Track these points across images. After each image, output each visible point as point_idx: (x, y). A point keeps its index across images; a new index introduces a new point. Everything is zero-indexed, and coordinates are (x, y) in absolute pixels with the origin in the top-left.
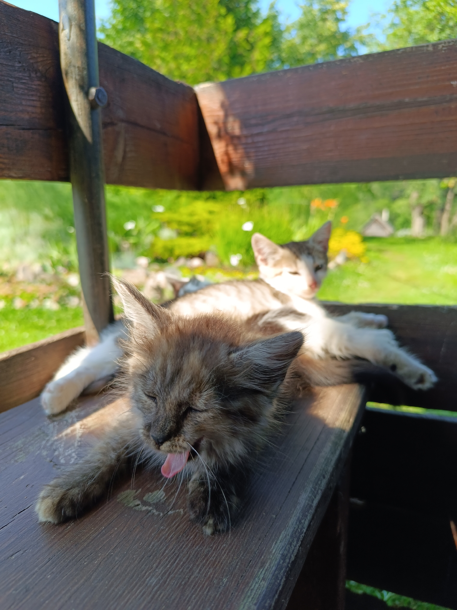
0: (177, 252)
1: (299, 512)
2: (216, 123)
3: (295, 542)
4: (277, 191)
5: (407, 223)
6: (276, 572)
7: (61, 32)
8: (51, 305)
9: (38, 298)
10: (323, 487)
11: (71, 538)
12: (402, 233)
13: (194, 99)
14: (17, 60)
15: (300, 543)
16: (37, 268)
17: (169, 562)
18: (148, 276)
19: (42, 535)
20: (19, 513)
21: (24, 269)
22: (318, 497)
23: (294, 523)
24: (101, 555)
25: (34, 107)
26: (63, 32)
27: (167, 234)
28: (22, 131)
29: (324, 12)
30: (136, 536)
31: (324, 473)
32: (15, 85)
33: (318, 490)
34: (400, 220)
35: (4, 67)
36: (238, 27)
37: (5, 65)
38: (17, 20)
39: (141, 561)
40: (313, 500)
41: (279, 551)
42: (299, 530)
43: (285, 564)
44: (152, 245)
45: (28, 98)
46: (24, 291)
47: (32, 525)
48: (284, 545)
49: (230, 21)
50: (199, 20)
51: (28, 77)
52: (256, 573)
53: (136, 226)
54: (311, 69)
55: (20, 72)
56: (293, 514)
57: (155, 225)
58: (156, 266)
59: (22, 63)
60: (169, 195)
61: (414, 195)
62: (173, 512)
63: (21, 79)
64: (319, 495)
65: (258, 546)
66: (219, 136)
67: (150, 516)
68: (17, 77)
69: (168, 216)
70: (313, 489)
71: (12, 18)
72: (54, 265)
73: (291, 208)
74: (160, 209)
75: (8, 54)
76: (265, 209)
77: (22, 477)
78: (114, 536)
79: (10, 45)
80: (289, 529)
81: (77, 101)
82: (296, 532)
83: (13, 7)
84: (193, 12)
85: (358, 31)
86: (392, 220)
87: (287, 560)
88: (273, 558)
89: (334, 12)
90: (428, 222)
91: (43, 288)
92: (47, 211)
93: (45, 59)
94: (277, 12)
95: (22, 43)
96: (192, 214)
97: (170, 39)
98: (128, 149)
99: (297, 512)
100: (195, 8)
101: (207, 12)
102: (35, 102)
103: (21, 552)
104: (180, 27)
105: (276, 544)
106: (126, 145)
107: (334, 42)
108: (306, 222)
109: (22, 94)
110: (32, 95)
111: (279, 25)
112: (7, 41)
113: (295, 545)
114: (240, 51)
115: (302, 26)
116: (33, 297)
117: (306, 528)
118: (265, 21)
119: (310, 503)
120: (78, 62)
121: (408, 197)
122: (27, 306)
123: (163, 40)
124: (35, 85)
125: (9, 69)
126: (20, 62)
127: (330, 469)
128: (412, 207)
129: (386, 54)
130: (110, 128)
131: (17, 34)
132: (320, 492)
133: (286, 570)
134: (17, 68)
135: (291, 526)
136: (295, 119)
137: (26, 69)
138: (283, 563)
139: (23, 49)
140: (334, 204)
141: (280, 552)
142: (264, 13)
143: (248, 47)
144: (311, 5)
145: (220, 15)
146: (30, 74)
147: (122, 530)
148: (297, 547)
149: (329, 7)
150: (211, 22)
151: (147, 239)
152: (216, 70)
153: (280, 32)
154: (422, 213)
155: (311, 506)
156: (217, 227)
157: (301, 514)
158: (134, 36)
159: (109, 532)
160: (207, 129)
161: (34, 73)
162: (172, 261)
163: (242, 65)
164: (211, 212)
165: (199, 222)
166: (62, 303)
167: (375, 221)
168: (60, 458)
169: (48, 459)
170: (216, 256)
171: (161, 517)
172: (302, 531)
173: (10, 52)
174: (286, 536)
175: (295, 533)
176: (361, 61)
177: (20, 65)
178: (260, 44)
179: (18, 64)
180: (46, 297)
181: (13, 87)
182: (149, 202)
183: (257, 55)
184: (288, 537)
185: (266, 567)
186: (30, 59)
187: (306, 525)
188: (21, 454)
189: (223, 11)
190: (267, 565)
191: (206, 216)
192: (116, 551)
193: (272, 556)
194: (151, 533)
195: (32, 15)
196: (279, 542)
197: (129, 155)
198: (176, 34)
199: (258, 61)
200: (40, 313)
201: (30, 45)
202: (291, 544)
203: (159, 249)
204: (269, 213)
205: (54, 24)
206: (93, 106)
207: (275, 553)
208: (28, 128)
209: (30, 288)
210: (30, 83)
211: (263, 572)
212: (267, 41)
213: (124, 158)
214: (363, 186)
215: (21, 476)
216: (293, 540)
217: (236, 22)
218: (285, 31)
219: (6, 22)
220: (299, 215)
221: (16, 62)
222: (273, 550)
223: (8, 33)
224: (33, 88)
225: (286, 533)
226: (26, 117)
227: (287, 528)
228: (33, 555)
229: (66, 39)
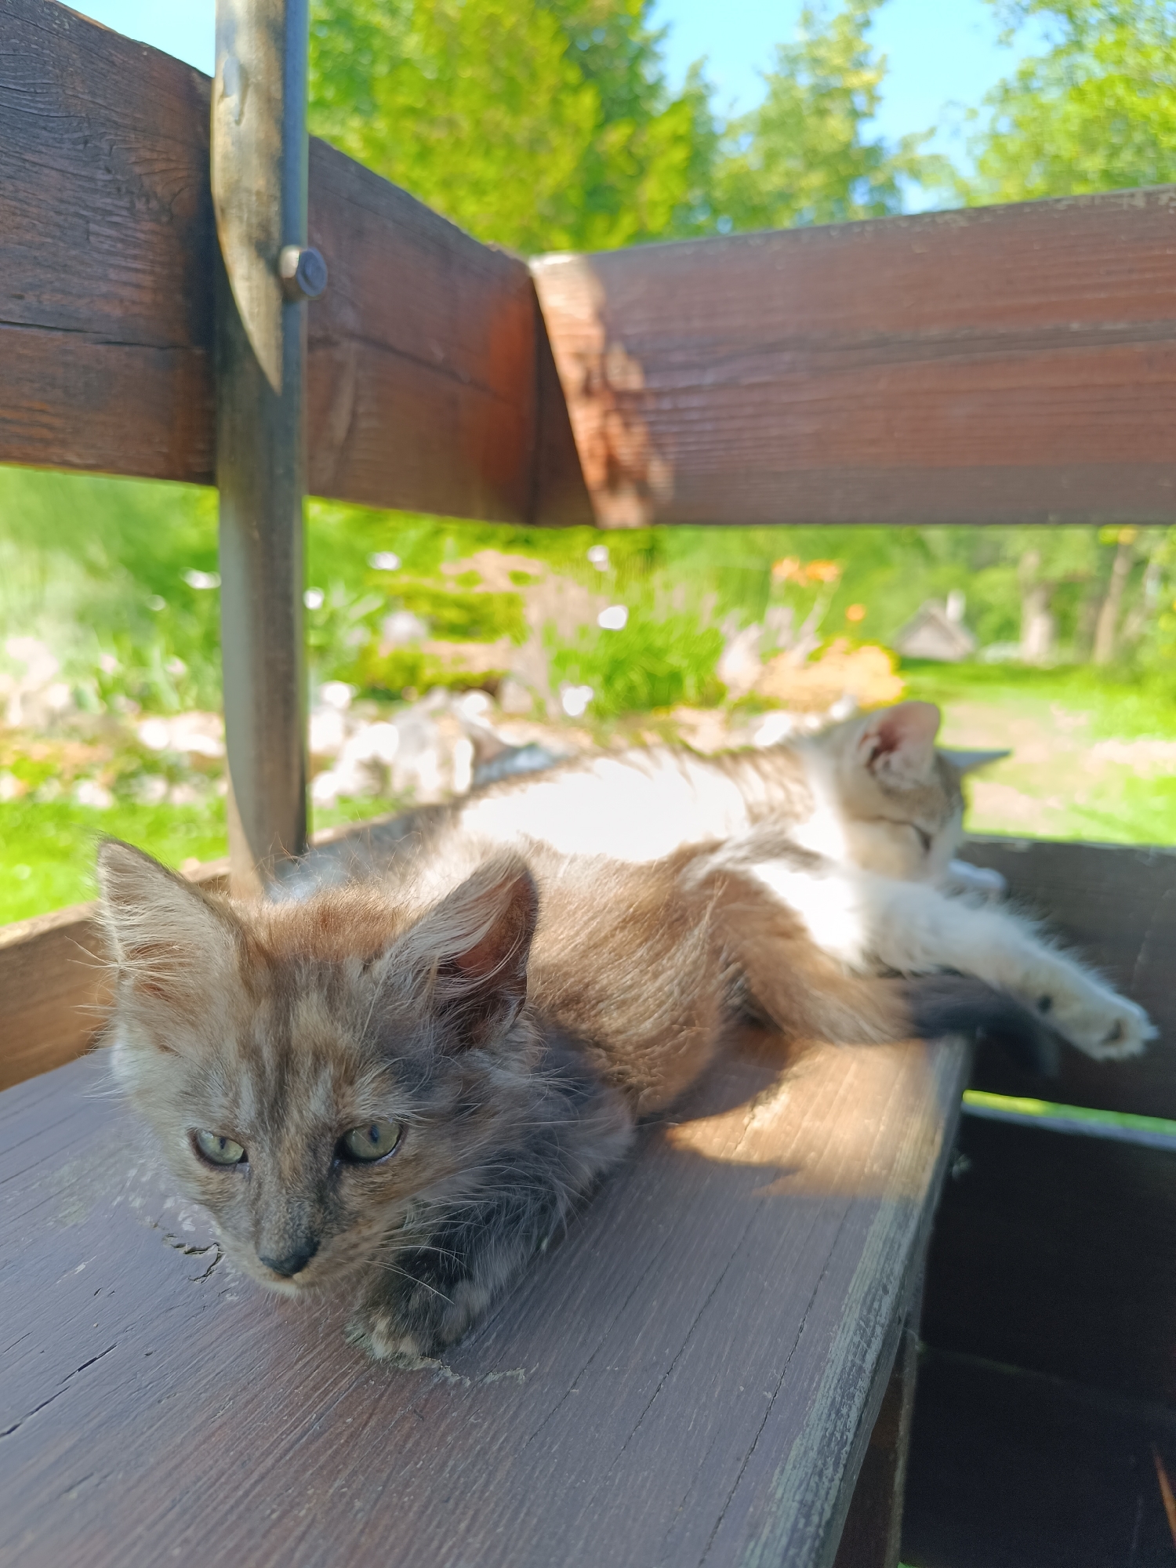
0: (428, 674)
1: (832, 1387)
2: (580, 357)
3: (831, 1469)
4: (686, 534)
5: (1009, 629)
6: (792, 1552)
7: (219, 102)
8: (93, 795)
9: (59, 776)
10: (885, 1318)
11: (230, 1443)
12: (995, 653)
13: (530, 292)
14: (101, 163)
15: (841, 1470)
16: (59, 697)
17: (501, 1515)
18: (349, 732)
19: (148, 1434)
20: (79, 1370)
21: (25, 700)
22: (876, 1344)
23: (824, 1416)
24: (314, 1493)
25: (138, 286)
26: (222, 100)
27: (403, 626)
28: (101, 348)
29: (823, 92)
30: (405, 1441)
31: (885, 1280)
32: (93, 227)
33: (874, 1327)
34: (991, 621)
35: (68, 178)
36: (607, 117)
37: (73, 174)
38: (107, 62)
39: (423, 1512)
40: (866, 1352)
41: (792, 1494)
42: (838, 1435)
43: (811, 1529)
44: (365, 653)
45: (124, 264)
46: (23, 756)
47: (119, 1404)
48: (804, 1476)
49: (587, 102)
50: (511, 96)
51: (127, 209)
52: (738, 1553)
53: (324, 603)
54: (834, 233)
55: (109, 194)
56: (817, 1391)
57: (373, 603)
58: (371, 708)
59: (114, 172)
60: (414, 528)
61: (1031, 562)
62: (497, 1377)
63: (110, 213)
64: (878, 1339)
65: (735, 1478)
66: (587, 391)
67: (436, 1385)
68: (98, 208)
69: (406, 580)
70: (862, 1323)
71: (95, 55)
72: (104, 694)
73: (722, 578)
74: (387, 561)
75: (81, 147)
76: (658, 577)
77: (82, 1267)
78: (346, 1441)
79: (86, 125)
80: (813, 1432)
81: (248, 278)
82: (830, 1440)
83: (97, 27)
84: (498, 72)
85: (906, 144)
86: (971, 619)
87: (815, 1519)
88: (780, 1513)
89: (847, 93)
90: (1062, 629)
91: (75, 751)
92: (97, 553)
93: (173, 165)
94: (707, 86)
95: (115, 123)
96: (469, 579)
97: (437, 135)
98: (361, 410)
99: (828, 1386)
100: (503, 63)
101: (533, 77)
102: (140, 276)
103: (94, 1480)
104: (461, 108)
105: (782, 1472)
106: (357, 400)
107: (844, 169)
108: (759, 615)
109: (109, 253)
110: (135, 257)
111: (711, 119)
112: (79, 115)
113: (830, 1476)
114: (612, 177)
115: (767, 125)
116: (45, 773)
117: (853, 1431)
118: (676, 106)
119: (858, 1362)
120: (258, 180)
121: (1015, 562)
122: (30, 796)
123: (418, 138)
124: (142, 231)
125: (80, 186)
126: (109, 171)
127: (898, 1269)
128: (1027, 588)
129: (1027, 210)
130: (321, 354)
131: (106, 98)
132: (879, 1330)
133: (814, 1546)
134: (100, 183)
135: (815, 1426)
136: (787, 357)
137: (124, 190)
138: (807, 1524)
139: (119, 138)
140: (828, 572)
141: (794, 1496)
142: (675, 85)
143: (630, 170)
144: (792, 75)
145: (565, 87)
146: (132, 203)
147: (366, 1424)
148: (837, 1482)
149: (836, 82)
150: (542, 100)
151: (351, 637)
152: (547, 221)
153: (712, 138)
154: (1047, 607)
155: (861, 1369)
156: (533, 614)
157: (839, 1390)
158: (343, 123)
159: (330, 1428)
160: (558, 371)
161: (144, 199)
162: (414, 693)
163: (613, 212)
164: (518, 577)
165: (488, 600)
166: (123, 791)
167: (927, 620)
168: (180, 1219)
169: (148, 1220)
170: (528, 688)
171: (468, 1390)
172: (845, 1437)
173: (86, 143)
174: (805, 1452)
175: (829, 1445)
176: (963, 223)
177: (108, 177)
178: (661, 164)
179: (103, 174)
180: (80, 774)
181: (88, 233)
182: (362, 543)
183: (652, 190)
184: (813, 1454)
185: (763, 1538)
186: (135, 163)
187: (853, 1422)
188: (73, 1204)
189: (573, 75)
190: (766, 1531)
191: (504, 584)
192: (354, 1481)
193: (775, 1505)
194: (444, 1435)
195: (145, 53)
196: (789, 1467)
197: (364, 424)
198: (451, 124)
199: (654, 204)
200: (62, 814)
201: (135, 129)
202: (821, 1474)
203: (381, 664)
204: (667, 586)
205: (198, 80)
206: (288, 292)
207: (782, 1497)
208: (118, 341)
209: (40, 750)
210: (132, 225)
211: (758, 1552)
212: (679, 155)
213: (351, 430)
214: (905, 531)
215: (78, 1264)
216: (825, 1462)
217: (602, 105)
218: (724, 135)
219: (80, 65)
220: (740, 597)
221: (100, 169)
222: (776, 1488)
223: (83, 93)
224: (138, 239)
225: (804, 1441)
226: (117, 312)
227: (808, 1430)
228: (129, 1490)
229: (232, 119)
